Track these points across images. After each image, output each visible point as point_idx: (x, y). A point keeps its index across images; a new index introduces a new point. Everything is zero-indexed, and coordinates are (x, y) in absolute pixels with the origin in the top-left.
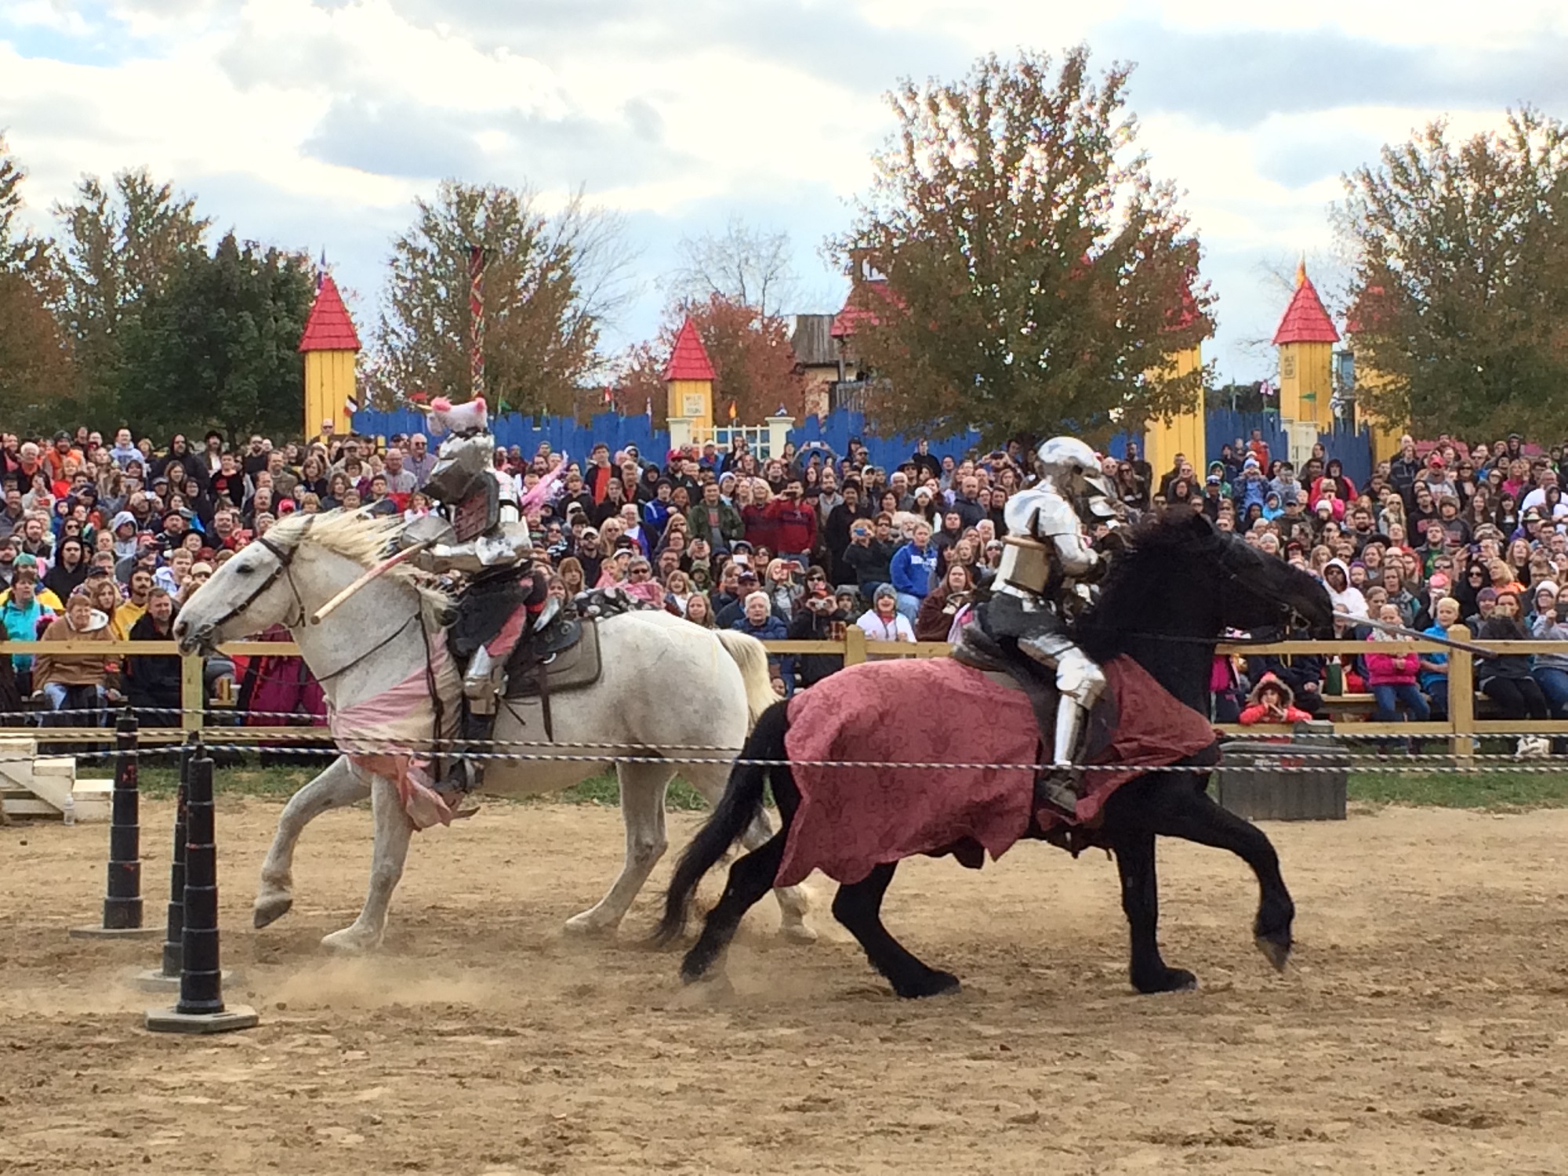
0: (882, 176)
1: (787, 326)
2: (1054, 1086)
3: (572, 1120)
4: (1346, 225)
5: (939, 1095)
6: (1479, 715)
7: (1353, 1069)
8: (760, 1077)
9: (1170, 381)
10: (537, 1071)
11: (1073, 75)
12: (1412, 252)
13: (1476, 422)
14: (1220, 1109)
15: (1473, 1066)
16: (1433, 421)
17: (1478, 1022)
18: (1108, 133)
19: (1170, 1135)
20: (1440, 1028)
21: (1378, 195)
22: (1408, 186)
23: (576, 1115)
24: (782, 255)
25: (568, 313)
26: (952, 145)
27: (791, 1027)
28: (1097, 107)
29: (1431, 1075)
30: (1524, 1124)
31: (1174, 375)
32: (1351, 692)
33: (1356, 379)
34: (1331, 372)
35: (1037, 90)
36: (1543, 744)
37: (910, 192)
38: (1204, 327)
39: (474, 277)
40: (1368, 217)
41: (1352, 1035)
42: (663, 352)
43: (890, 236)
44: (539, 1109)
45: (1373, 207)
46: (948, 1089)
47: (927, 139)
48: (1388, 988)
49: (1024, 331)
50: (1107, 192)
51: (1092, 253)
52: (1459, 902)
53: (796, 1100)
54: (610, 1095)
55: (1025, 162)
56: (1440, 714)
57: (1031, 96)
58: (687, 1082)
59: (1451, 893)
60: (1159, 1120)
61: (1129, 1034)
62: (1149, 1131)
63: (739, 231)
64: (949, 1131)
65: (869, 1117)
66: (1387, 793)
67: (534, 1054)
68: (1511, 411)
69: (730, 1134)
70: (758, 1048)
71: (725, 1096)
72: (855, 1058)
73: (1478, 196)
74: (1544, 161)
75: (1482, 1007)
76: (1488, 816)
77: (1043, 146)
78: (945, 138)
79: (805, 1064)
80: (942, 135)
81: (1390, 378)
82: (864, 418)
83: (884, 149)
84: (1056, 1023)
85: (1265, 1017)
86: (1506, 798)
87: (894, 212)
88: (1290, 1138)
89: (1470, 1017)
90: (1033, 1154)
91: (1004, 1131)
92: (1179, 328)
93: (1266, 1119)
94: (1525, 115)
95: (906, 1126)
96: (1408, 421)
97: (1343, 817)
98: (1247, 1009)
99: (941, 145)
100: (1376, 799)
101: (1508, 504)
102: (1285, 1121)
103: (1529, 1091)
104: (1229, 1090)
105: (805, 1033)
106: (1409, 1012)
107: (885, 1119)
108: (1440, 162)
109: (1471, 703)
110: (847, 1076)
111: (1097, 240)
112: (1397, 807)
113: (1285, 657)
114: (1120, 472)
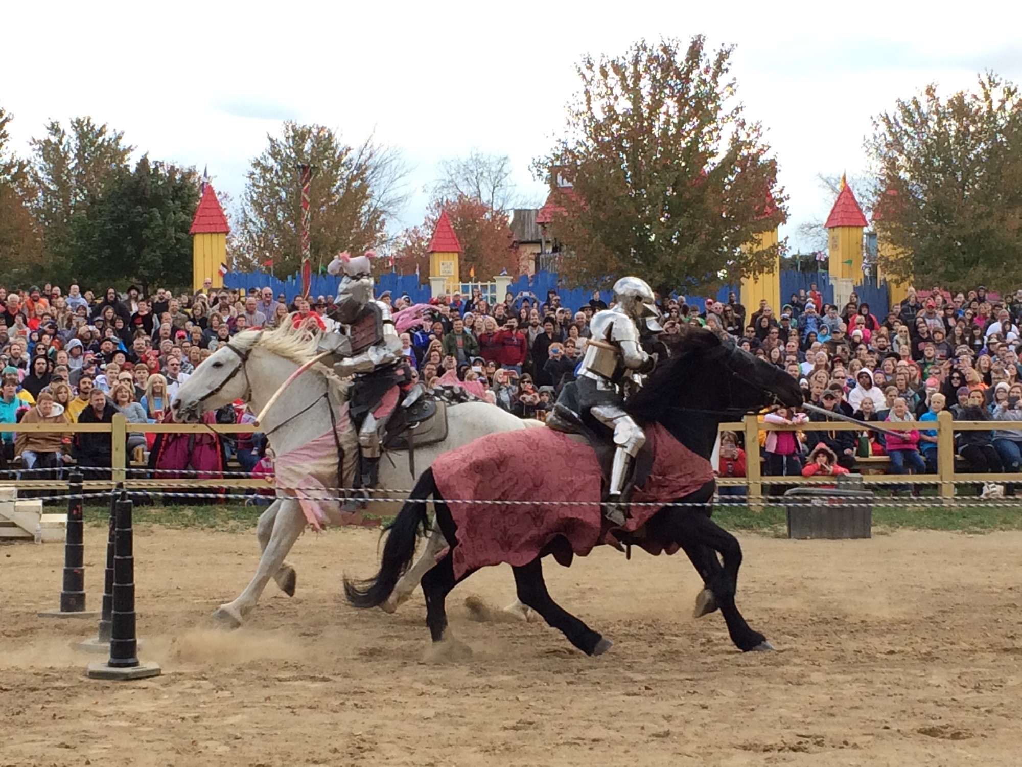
0: (571, 119)
1: (508, 216)
2: (680, 713)
3: (365, 736)
4: (873, 150)
5: (605, 719)
6: (958, 470)
7: (875, 701)
8: (488, 707)
9: (758, 252)
10: (342, 704)
11: (695, 52)
12: (915, 167)
13: (956, 279)
14: (788, 728)
15: (954, 700)
16: (928, 278)
17: (957, 670)
18: (717, 90)
19: (756, 745)
20: (931, 674)
21: (893, 130)
22: (913, 124)
23: (368, 733)
24: (505, 170)
25: (365, 208)
26: (616, 98)
27: (508, 675)
28: (711, 73)
29: (925, 705)
30: (986, 737)
31: (760, 248)
32: (874, 454)
33: (878, 251)
34: (862, 246)
35: (671, 63)
36: (1000, 488)
37: (588, 129)
38: (781, 217)
39: (303, 185)
40: (886, 145)
41: (875, 679)
42: (427, 234)
43: (575, 157)
44: (344, 729)
45: (890, 138)
46: (611, 715)
47: (600, 94)
48: (897, 649)
49: (662, 219)
50: (717, 129)
51: (707, 168)
52: (944, 592)
53: (512, 723)
54: (390, 720)
55: (663, 109)
56: (932, 468)
57: (668, 66)
58: (441, 711)
59: (938, 586)
60: (746, 735)
61: (729, 679)
62: (741, 742)
63: (477, 155)
64: (611, 743)
65: (559, 734)
66: (898, 520)
67: (341, 693)
68: (979, 272)
69: (469, 745)
70: (487, 689)
71: (466, 720)
72: (551, 695)
73: (958, 131)
74: (1002, 108)
75: (959, 661)
76: (963, 536)
77: (675, 99)
78: (612, 94)
79: (517, 699)
80: (609, 92)
81: (900, 250)
82: (558, 276)
83: (572, 101)
84: (681, 672)
85: (817, 668)
86: (975, 524)
87: (578, 142)
88: (834, 746)
89: (951, 668)
90: (666, 757)
91: (648, 742)
92: (763, 217)
93: (818, 734)
94: (989, 78)
95: (583, 739)
96: (912, 278)
97: (869, 537)
98: (806, 662)
99: (609, 98)
100: (890, 525)
101: (977, 332)
102: (831, 736)
103: (989, 716)
104: (794, 715)
105: (518, 679)
106: (912, 664)
107: (570, 735)
108: (933, 109)
109: (952, 462)
110: (545, 706)
111: (710, 160)
112: (904, 530)
113: (831, 432)
114: (725, 311)
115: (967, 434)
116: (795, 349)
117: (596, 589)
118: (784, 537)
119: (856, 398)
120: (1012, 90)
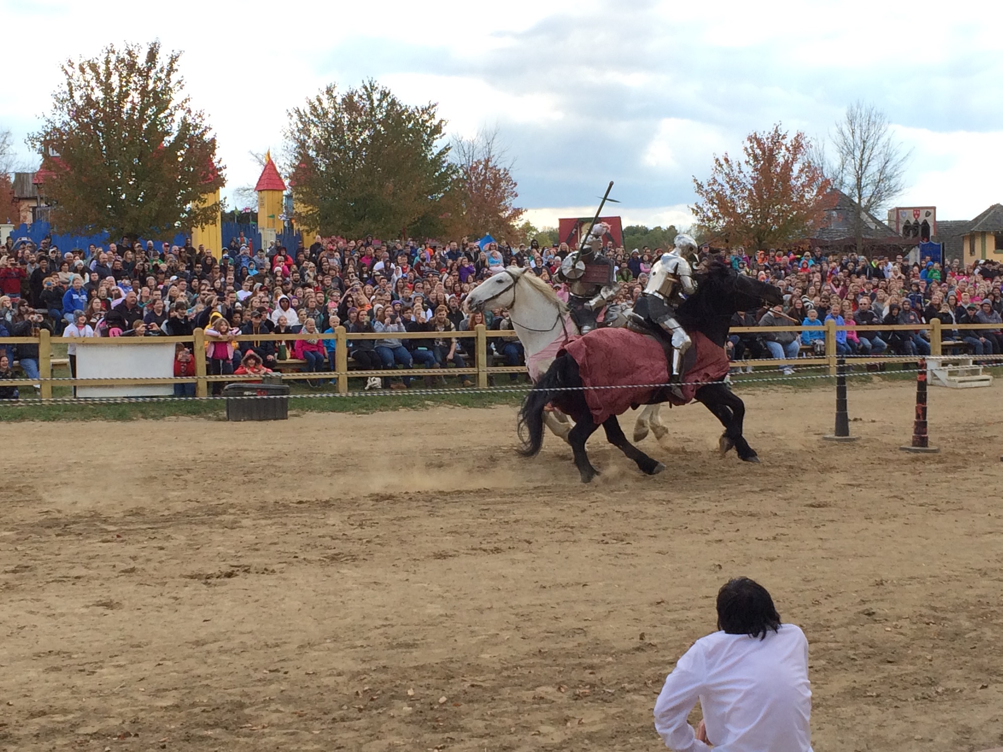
0: (57, 104)
1: (10, 178)
2: (143, 554)
4: (289, 134)
5: (86, 561)
6: (349, 369)
7: (288, 538)
9: (204, 208)
11: (152, 56)
12: (319, 148)
13: (350, 229)
14: (224, 561)
15: (344, 534)
16: (330, 229)
17: (347, 513)
18: (171, 85)
19: (200, 574)
20: (329, 516)
21: (303, 120)
22: (317, 116)
24: (8, 142)
26: (92, 89)
28: (165, 72)
29: (324, 539)
30: (366, 560)
31: (206, 205)
32: (291, 358)
33: (294, 208)
34: (282, 205)
35: (135, 63)
36: (378, 380)
37: (71, 113)
38: (220, 182)
40: (298, 131)
41: (288, 522)
43: (62, 134)
45: (301, 126)
46: (90, 558)
47: (79, 86)
48: (304, 499)
49: (131, 183)
50: (171, 115)
51: (164, 144)
52: (340, 457)
53: (12, 568)
55: (130, 99)
56: (331, 367)
57: (132, 67)
59: (335, 453)
60: (194, 568)
61: (180, 527)
62: (189, 574)
64: (90, 579)
65: (49, 574)
66: (308, 407)
68: (366, 224)
72: (42, 545)
73: (350, 121)
74: (380, 105)
75: (349, 506)
76: (354, 416)
77: (138, 91)
78: (89, 86)
79: (16, 549)
80: (87, 84)
81: (310, 208)
82: (50, 225)
83: (58, 90)
84: (145, 523)
85: (247, 516)
86: (362, 407)
87: (63, 122)
88: (257, 573)
89: (343, 511)
90: (132, 587)
91: (117, 577)
92: (207, 182)
93: (246, 564)
94: (370, 84)
95: (67, 577)
96: (318, 229)
97: (287, 419)
98: (238, 512)
99: (87, 89)
100: (302, 410)
101: (365, 269)
102: (255, 565)
103: (369, 545)
104: (229, 551)
105: (17, 534)
106: (315, 510)
107: (57, 574)
108: (332, 105)
109: (346, 363)
110: (38, 554)
111: (166, 138)
112: (311, 413)
113: (257, 342)
114: (180, 252)
115: (357, 343)
116: (233, 281)
117: (80, 463)
118: (224, 420)
119: (276, 315)
120: (387, 92)
